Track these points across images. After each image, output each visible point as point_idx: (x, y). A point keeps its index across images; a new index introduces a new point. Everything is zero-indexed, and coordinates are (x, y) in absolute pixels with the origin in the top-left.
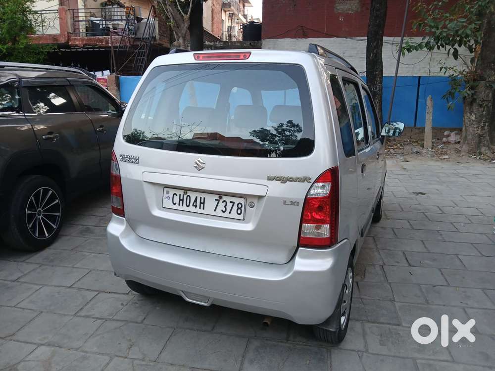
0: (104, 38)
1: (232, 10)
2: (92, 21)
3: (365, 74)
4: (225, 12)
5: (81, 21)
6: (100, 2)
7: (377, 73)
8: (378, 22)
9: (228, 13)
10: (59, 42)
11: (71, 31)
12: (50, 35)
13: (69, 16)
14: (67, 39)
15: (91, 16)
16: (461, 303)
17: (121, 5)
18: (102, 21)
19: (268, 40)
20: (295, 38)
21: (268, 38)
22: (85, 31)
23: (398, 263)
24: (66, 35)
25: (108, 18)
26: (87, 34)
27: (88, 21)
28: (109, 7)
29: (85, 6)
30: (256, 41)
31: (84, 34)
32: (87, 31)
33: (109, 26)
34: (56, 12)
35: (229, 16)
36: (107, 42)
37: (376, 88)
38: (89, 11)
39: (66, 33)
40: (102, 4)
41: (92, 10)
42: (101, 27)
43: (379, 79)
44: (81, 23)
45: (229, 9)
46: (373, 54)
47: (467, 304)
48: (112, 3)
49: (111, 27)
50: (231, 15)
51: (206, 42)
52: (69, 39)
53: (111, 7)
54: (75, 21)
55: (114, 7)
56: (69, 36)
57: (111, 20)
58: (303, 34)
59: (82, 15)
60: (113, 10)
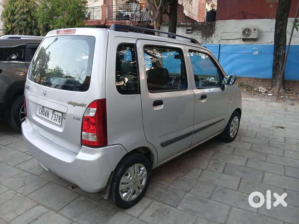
0: (124, 21)
1: (213, 3)
2: (120, 12)
3: (273, 43)
4: (209, 4)
5: (114, 12)
6: (126, 1)
7: (281, 43)
8: (283, 7)
9: (210, 4)
10: (101, 24)
11: (107, 18)
12: (97, 20)
13: (107, 9)
14: (105, 22)
15: (119, 9)
16: (234, 203)
17: (136, 2)
18: (125, 12)
19: (220, 21)
20: (238, 19)
21: (220, 20)
22: (115, 18)
23: (217, 170)
24: (105, 20)
25: (129, 10)
26: (116, 19)
27: (118, 12)
28: (130, 3)
29: (116, 3)
30: (212, 22)
31: (115, 19)
32: (116, 18)
33: (129, 14)
34: (101, 7)
35: (211, 6)
36: (125, 23)
37: (280, 53)
38: (119, 6)
39: (105, 19)
40: (126, 2)
41: (120, 6)
42: (124, 15)
43: (282, 47)
44: (114, 13)
45: (211, 2)
46: (279, 29)
47: (237, 205)
48: (132, 1)
49: (130, 15)
50: (212, 5)
51: (181, 23)
52: (106, 22)
53: (131, 3)
54: (110, 12)
55: (133, 3)
56: (106, 21)
57: (131, 11)
58: (244, 17)
59: (114, 9)
60: (132, 5)
